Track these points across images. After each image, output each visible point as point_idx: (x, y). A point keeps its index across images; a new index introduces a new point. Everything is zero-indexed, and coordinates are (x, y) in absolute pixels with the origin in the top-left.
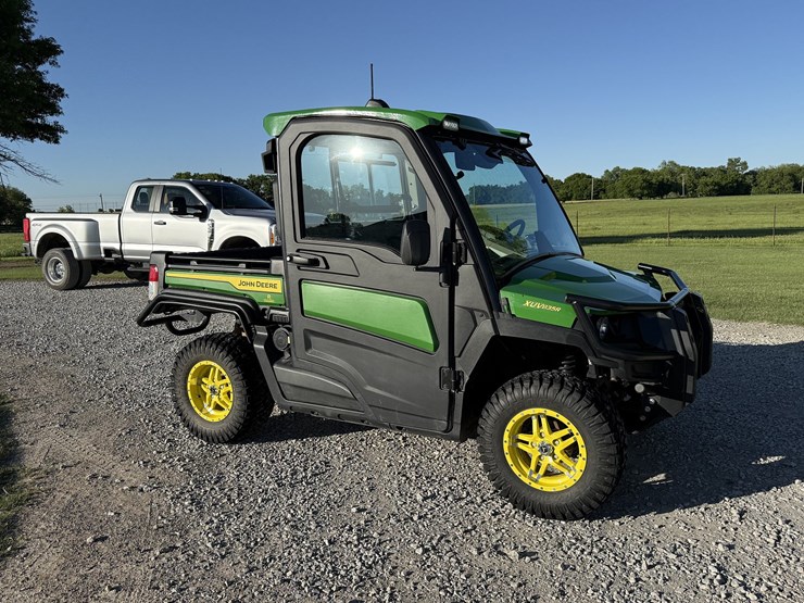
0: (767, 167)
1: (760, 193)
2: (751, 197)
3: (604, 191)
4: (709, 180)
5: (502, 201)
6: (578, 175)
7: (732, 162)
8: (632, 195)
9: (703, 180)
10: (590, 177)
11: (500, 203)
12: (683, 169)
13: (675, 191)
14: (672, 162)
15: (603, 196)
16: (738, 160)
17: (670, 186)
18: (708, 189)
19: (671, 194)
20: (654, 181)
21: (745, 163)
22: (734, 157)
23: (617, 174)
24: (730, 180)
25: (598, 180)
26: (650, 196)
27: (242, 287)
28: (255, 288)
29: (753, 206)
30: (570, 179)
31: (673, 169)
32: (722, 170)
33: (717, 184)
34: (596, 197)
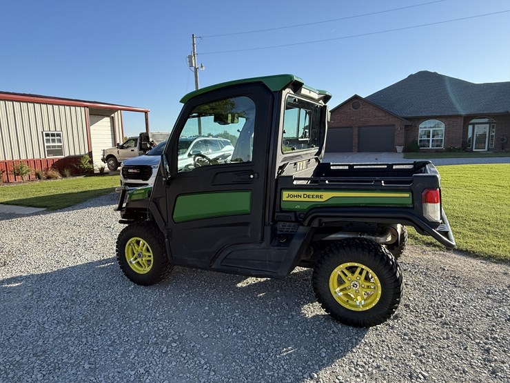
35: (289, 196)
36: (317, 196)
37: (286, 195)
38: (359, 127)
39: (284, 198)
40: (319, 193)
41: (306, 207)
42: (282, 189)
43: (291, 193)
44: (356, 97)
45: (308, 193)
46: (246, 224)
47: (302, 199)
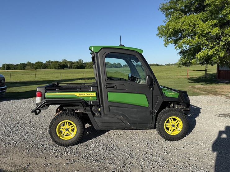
0: (88, 62)
1: (87, 68)
2: (85, 69)
3: (47, 67)
4: (75, 65)
5: (15, 69)
6: (39, 62)
7: (80, 60)
8: (55, 68)
9: (73, 65)
10: (42, 63)
11: (14, 69)
12: (68, 62)
13: (67, 67)
14: (65, 60)
15: (47, 68)
16: (81, 60)
17: (65, 66)
18: (75, 67)
19: (66, 68)
20: (61, 65)
21: (83, 61)
22: (80, 59)
23: (50, 62)
24: (80, 65)
25: (45, 64)
26: (60, 69)
27: (80, 96)
28: (86, 96)
29: (87, 71)
30: (36, 63)
31: (65, 62)
32: (77, 62)
33: (77, 66)
34: (45, 69)
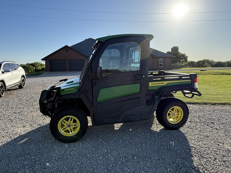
35: (152, 84)
36: (162, 83)
37: (150, 84)
38: (69, 60)
39: (150, 85)
40: (163, 82)
41: (158, 88)
42: (149, 82)
43: (152, 83)
44: (66, 46)
45: (159, 82)
46: (138, 98)
47: (157, 85)
